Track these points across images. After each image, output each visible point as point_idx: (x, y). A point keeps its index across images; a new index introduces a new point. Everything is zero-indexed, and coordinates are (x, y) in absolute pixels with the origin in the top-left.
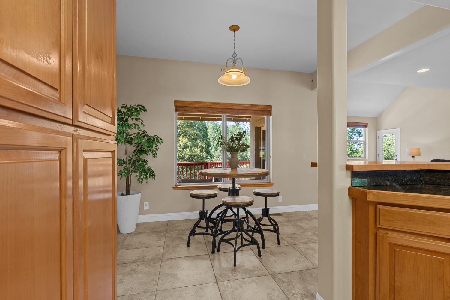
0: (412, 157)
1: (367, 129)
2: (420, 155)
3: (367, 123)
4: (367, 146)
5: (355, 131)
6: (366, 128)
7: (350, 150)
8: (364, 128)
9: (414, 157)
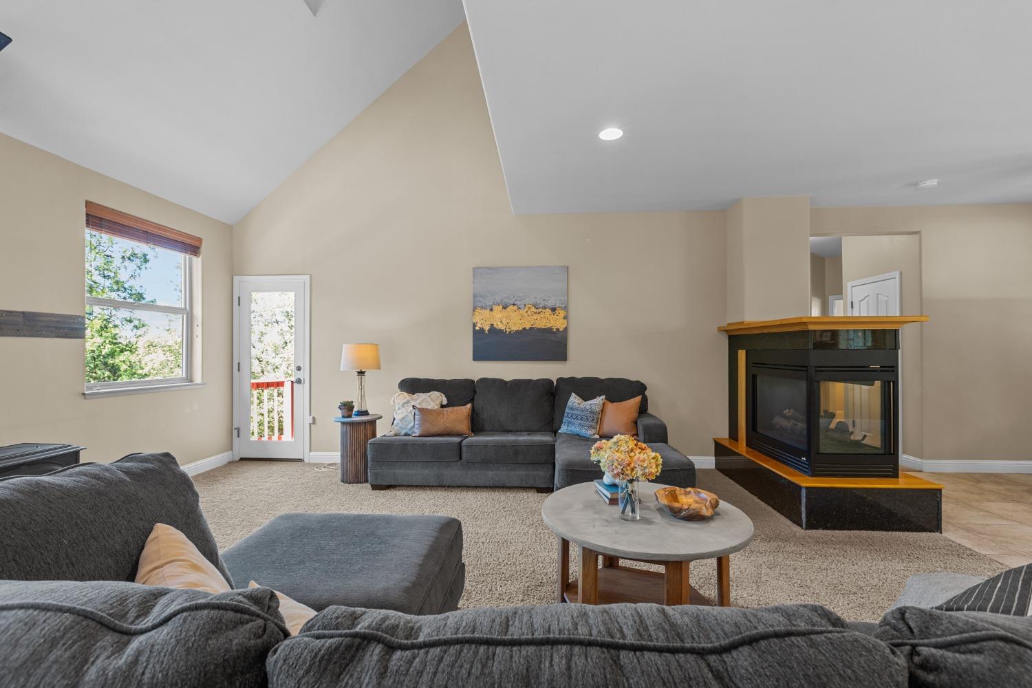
0: (359, 373)
1: (197, 261)
2: (379, 368)
3: (200, 240)
4: (198, 331)
5: (125, 289)
6: (194, 259)
7: (111, 343)
8: (188, 256)
9: (364, 372)
